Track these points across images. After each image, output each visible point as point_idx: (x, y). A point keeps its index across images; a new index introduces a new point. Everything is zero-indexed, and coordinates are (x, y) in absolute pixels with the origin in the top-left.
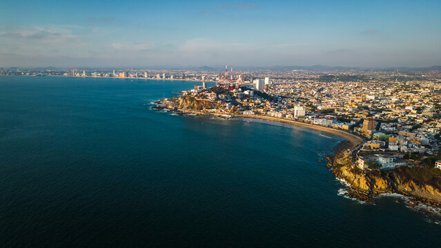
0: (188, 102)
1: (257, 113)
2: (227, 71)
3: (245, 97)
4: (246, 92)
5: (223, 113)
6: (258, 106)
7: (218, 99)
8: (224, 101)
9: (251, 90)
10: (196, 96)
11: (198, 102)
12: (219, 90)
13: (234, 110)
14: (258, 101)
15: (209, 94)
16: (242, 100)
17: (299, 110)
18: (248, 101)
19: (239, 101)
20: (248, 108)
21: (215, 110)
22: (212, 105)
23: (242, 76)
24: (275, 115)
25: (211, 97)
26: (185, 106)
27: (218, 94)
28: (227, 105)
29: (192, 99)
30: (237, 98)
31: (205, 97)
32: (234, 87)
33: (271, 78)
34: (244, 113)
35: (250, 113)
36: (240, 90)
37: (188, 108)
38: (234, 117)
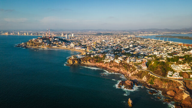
0: (31, 43)
1: (59, 47)
3: (55, 41)
4: (56, 39)
5: (45, 47)
6: (60, 44)
7: (42, 42)
8: (45, 43)
9: (58, 38)
10: (34, 41)
11: (35, 43)
12: (44, 39)
13: (49, 46)
14: (60, 42)
15: (40, 40)
16: (54, 42)
17: (72, 45)
18: (56, 42)
19: (52, 42)
20: (55, 45)
21: (41, 46)
22: (40, 44)
24: (64, 47)
25: (40, 41)
26: (30, 45)
28: (46, 44)
29: (32, 42)
30: (52, 41)
31: (38, 41)
32: (51, 37)
34: (53, 47)
35: (56, 47)
36: (53, 38)
37: (31, 46)
38: (48, 48)
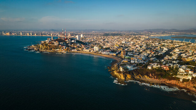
0: (45, 46)
1: (78, 50)
2: (63, 31)
3: (72, 43)
4: (73, 41)
5: (63, 51)
6: (79, 47)
7: (59, 44)
8: (62, 45)
9: (75, 40)
10: (48, 43)
11: (49, 46)
12: (60, 40)
13: (68, 49)
14: (78, 45)
15: (55, 42)
16: (71, 45)
17: (96, 48)
18: (74, 45)
20: (74, 48)
21: (58, 50)
22: (56, 47)
23: (70, 34)
24: (86, 51)
25: (56, 43)
26: (43, 48)
27: (59, 42)
28: (64, 47)
29: (46, 45)
30: (69, 44)
31: (53, 44)
32: (67, 39)
33: (83, 35)
34: (72, 50)
35: (75, 50)
36: (70, 40)
37: (44, 49)
38: (67, 52)
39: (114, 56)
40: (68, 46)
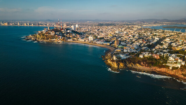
0: (42, 36)
1: (74, 40)
2: (59, 21)
3: (68, 33)
4: (68, 31)
5: (59, 41)
6: (74, 37)
7: (56, 34)
8: (58, 35)
9: (70, 30)
10: (45, 33)
11: (46, 36)
12: (56, 30)
13: (64, 39)
14: (74, 35)
15: (51, 32)
16: (67, 35)
18: (69, 35)
19: (65, 35)
20: (70, 38)
21: (55, 39)
22: (53, 37)
23: (66, 24)
24: (81, 41)
25: (52, 33)
26: (40, 38)
27: (55, 32)
28: (60, 37)
29: (43, 35)
32: (63, 29)
33: (78, 25)
34: (68, 40)
35: (71, 40)
36: (66, 30)
37: (42, 39)
38: (64, 42)
39: (108, 45)
40: (64, 36)
